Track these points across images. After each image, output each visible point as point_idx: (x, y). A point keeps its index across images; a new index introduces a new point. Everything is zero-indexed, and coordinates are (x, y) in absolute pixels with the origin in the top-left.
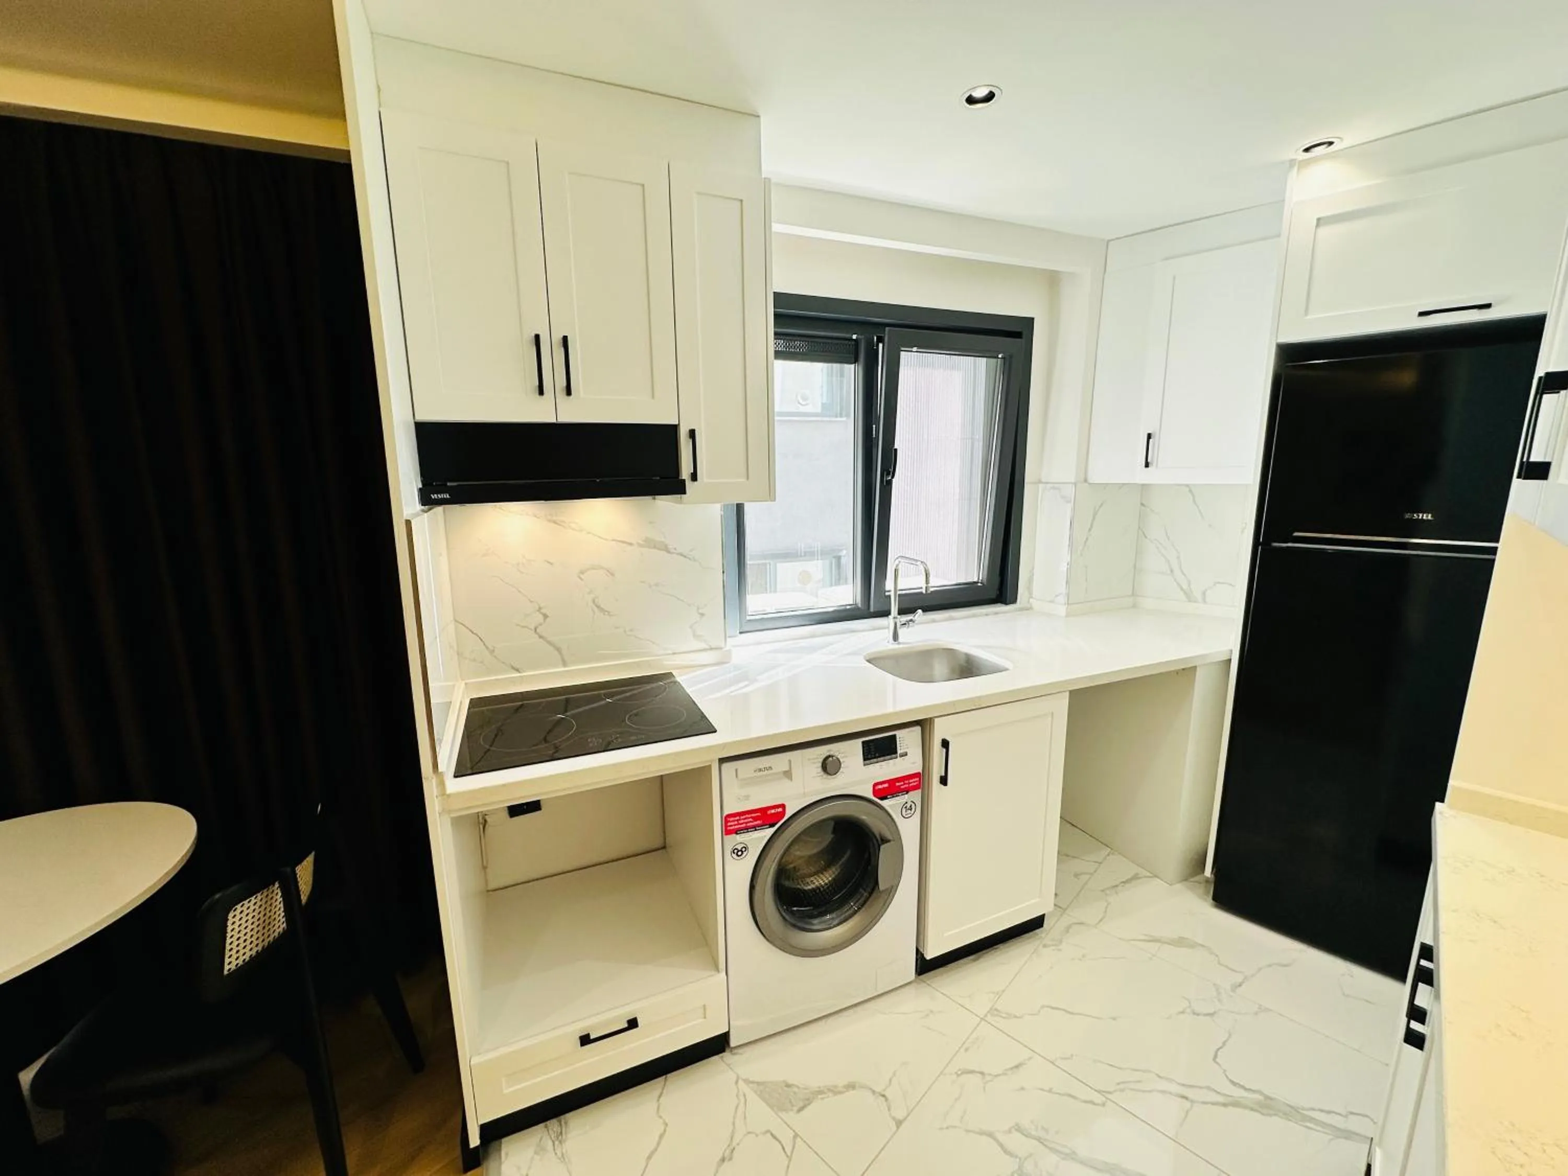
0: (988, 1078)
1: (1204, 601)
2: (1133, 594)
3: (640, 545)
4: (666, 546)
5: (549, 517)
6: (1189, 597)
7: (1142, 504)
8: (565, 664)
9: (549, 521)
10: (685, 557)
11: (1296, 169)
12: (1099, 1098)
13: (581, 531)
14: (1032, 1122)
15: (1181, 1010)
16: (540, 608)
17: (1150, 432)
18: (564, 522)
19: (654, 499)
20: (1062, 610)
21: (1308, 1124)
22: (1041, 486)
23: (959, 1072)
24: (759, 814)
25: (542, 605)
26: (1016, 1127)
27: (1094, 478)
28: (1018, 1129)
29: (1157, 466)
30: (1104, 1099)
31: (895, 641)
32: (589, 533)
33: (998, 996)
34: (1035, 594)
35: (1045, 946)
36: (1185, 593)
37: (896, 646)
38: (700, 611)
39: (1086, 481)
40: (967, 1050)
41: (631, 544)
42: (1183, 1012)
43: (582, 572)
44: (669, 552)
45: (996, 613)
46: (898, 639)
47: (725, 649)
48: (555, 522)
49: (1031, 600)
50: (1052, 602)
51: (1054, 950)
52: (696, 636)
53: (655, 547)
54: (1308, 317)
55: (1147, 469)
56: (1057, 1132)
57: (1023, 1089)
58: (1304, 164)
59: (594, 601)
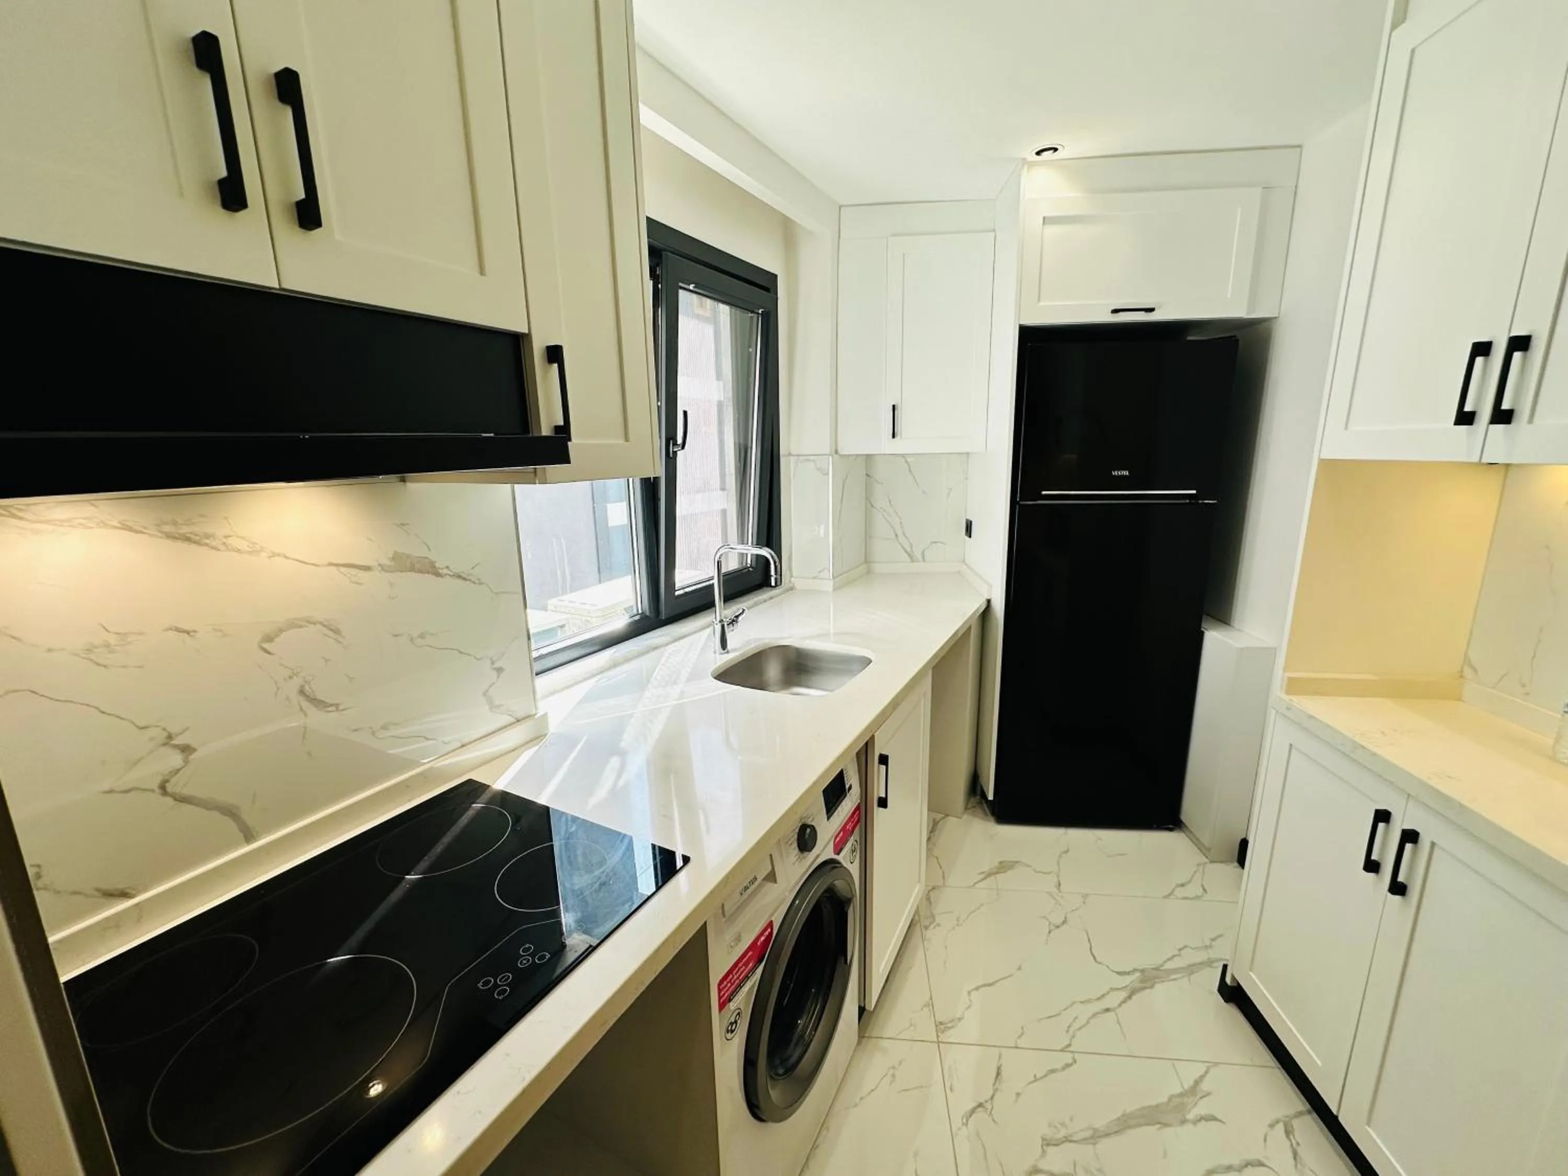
0: (989, 1106)
1: (924, 560)
2: (866, 561)
3: (383, 568)
4: (432, 564)
5: (167, 529)
6: (912, 559)
7: (867, 475)
8: (249, 836)
9: (170, 536)
10: (465, 579)
11: (1026, 167)
12: (1068, 1058)
13: (254, 552)
14: (1050, 1125)
15: (1047, 931)
16: (170, 737)
17: (894, 404)
18: (208, 536)
19: (403, 480)
20: (829, 586)
21: (1173, 977)
22: (792, 458)
23: (964, 1121)
24: (750, 954)
25: (173, 730)
26: (1045, 1143)
27: (843, 451)
28: (1047, 1143)
29: (901, 438)
30: (1071, 1055)
31: (724, 649)
32: (274, 555)
33: (931, 1007)
34: (794, 574)
35: (926, 928)
36: (909, 555)
37: (731, 656)
38: (497, 665)
39: (836, 452)
40: (951, 1090)
41: (367, 568)
42: (1050, 932)
43: (269, 639)
44: (438, 574)
45: (771, 598)
46: (726, 646)
47: (538, 715)
48: (188, 539)
49: (792, 579)
50: (814, 578)
51: (934, 927)
52: (493, 706)
53: (412, 569)
54: (1041, 304)
55: (894, 440)
56: (1071, 1119)
57: (1018, 1094)
58: (1031, 165)
59: (302, 692)
